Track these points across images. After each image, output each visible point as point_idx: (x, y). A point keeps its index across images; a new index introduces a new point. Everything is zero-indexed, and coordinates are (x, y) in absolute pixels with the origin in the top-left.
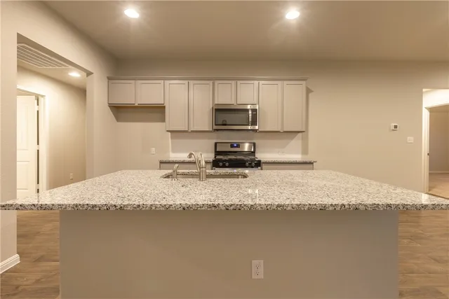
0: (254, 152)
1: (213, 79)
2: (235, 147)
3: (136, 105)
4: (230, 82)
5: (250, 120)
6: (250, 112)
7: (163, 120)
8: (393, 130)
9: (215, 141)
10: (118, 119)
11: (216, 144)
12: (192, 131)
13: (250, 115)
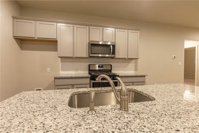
0: (111, 70)
1: (89, 25)
2: (101, 67)
3: (36, 38)
4: (99, 28)
5: (111, 51)
6: (111, 47)
7: (56, 50)
8: (173, 59)
9: (89, 64)
10: (22, 48)
11: (89, 65)
12: (76, 58)
13: (112, 48)
